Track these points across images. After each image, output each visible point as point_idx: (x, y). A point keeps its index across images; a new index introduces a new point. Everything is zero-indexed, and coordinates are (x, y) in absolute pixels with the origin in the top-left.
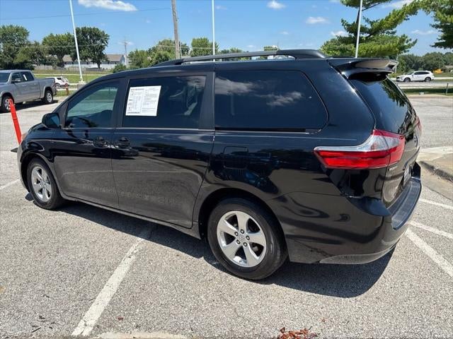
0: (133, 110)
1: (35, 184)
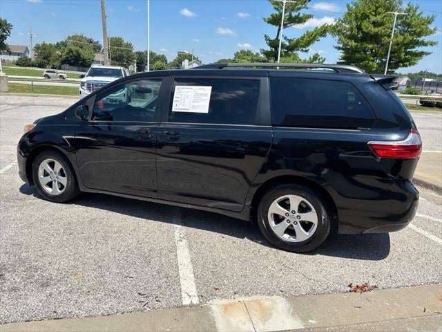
0: (181, 107)
1: (42, 176)
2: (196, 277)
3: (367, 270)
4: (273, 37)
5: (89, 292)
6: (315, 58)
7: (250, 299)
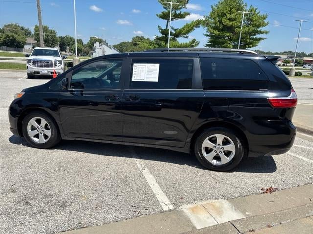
0: (138, 78)
1: (30, 130)
2: (165, 192)
3: (268, 179)
4: (164, 28)
5: (97, 208)
6: (193, 41)
7: (205, 203)
